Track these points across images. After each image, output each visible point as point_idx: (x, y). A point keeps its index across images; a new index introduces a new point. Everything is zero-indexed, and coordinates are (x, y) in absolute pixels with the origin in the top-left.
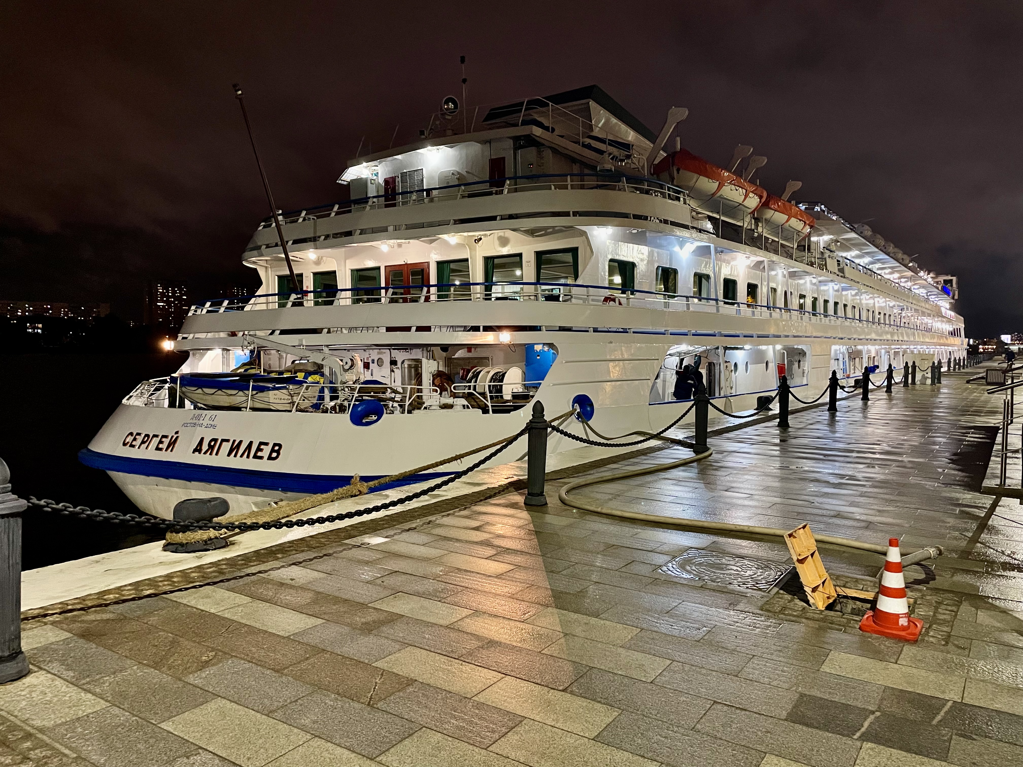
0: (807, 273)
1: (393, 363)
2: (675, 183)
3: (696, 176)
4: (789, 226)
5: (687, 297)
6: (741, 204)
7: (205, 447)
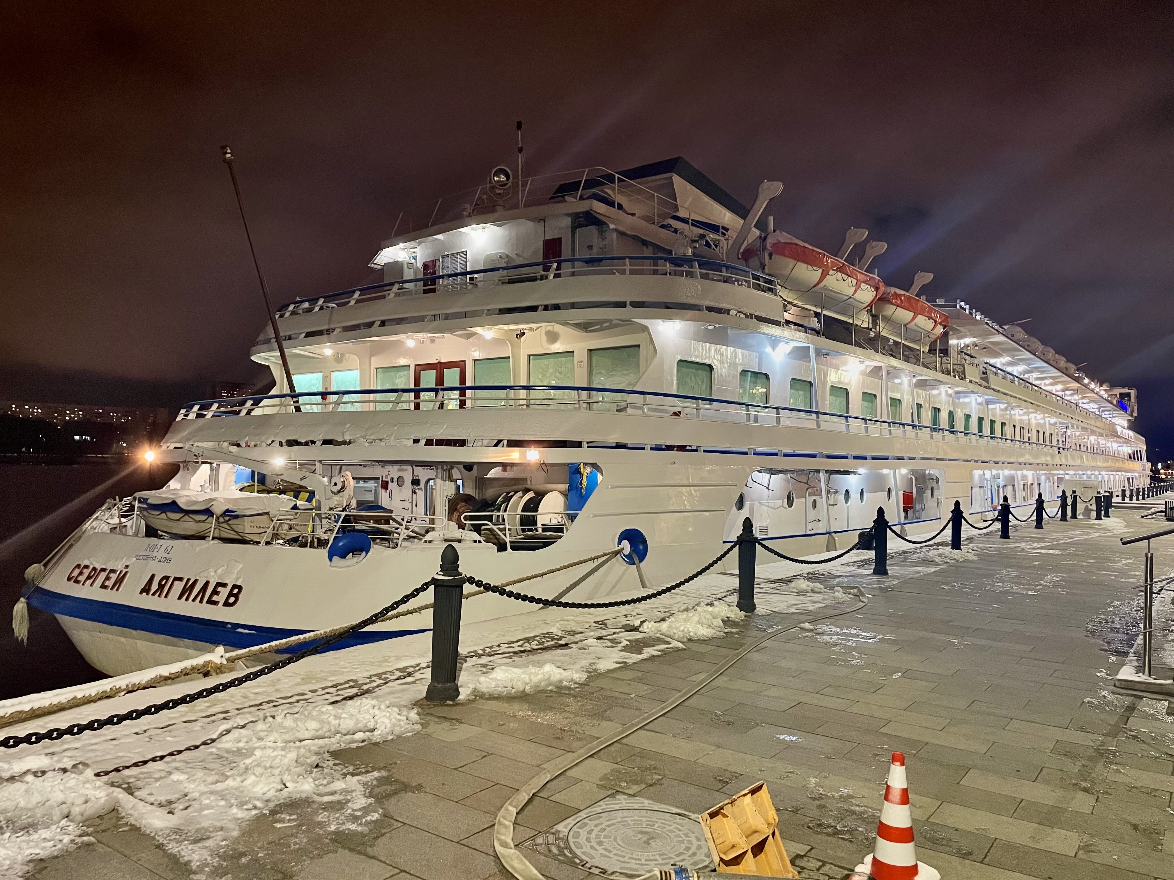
0: (941, 382)
1: (416, 482)
2: (767, 271)
3: (792, 262)
4: (916, 325)
5: (777, 409)
6: (850, 297)
7: (155, 587)
